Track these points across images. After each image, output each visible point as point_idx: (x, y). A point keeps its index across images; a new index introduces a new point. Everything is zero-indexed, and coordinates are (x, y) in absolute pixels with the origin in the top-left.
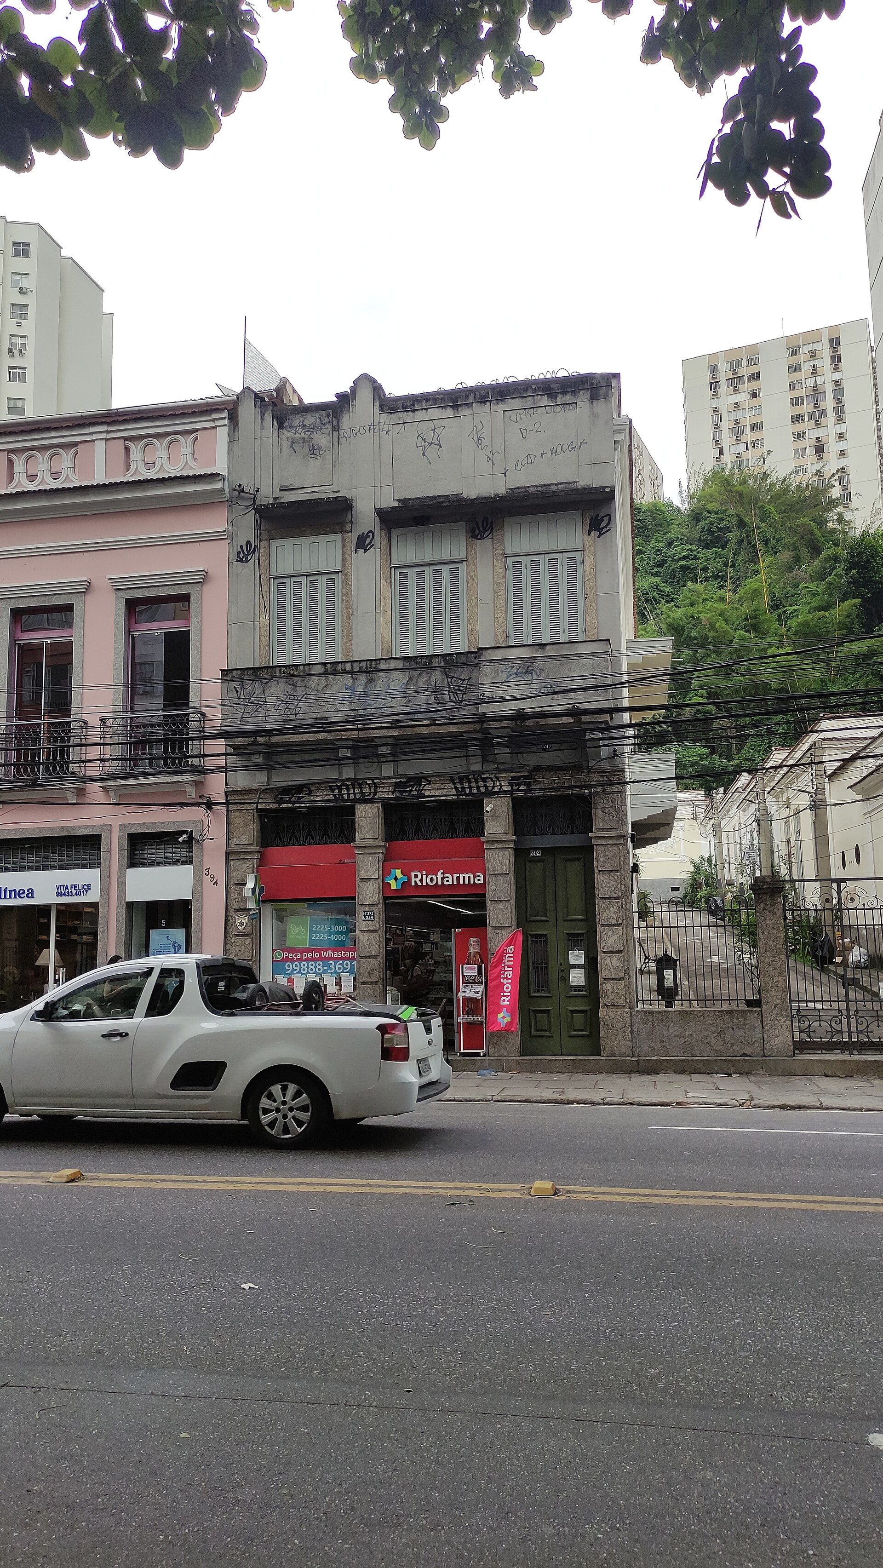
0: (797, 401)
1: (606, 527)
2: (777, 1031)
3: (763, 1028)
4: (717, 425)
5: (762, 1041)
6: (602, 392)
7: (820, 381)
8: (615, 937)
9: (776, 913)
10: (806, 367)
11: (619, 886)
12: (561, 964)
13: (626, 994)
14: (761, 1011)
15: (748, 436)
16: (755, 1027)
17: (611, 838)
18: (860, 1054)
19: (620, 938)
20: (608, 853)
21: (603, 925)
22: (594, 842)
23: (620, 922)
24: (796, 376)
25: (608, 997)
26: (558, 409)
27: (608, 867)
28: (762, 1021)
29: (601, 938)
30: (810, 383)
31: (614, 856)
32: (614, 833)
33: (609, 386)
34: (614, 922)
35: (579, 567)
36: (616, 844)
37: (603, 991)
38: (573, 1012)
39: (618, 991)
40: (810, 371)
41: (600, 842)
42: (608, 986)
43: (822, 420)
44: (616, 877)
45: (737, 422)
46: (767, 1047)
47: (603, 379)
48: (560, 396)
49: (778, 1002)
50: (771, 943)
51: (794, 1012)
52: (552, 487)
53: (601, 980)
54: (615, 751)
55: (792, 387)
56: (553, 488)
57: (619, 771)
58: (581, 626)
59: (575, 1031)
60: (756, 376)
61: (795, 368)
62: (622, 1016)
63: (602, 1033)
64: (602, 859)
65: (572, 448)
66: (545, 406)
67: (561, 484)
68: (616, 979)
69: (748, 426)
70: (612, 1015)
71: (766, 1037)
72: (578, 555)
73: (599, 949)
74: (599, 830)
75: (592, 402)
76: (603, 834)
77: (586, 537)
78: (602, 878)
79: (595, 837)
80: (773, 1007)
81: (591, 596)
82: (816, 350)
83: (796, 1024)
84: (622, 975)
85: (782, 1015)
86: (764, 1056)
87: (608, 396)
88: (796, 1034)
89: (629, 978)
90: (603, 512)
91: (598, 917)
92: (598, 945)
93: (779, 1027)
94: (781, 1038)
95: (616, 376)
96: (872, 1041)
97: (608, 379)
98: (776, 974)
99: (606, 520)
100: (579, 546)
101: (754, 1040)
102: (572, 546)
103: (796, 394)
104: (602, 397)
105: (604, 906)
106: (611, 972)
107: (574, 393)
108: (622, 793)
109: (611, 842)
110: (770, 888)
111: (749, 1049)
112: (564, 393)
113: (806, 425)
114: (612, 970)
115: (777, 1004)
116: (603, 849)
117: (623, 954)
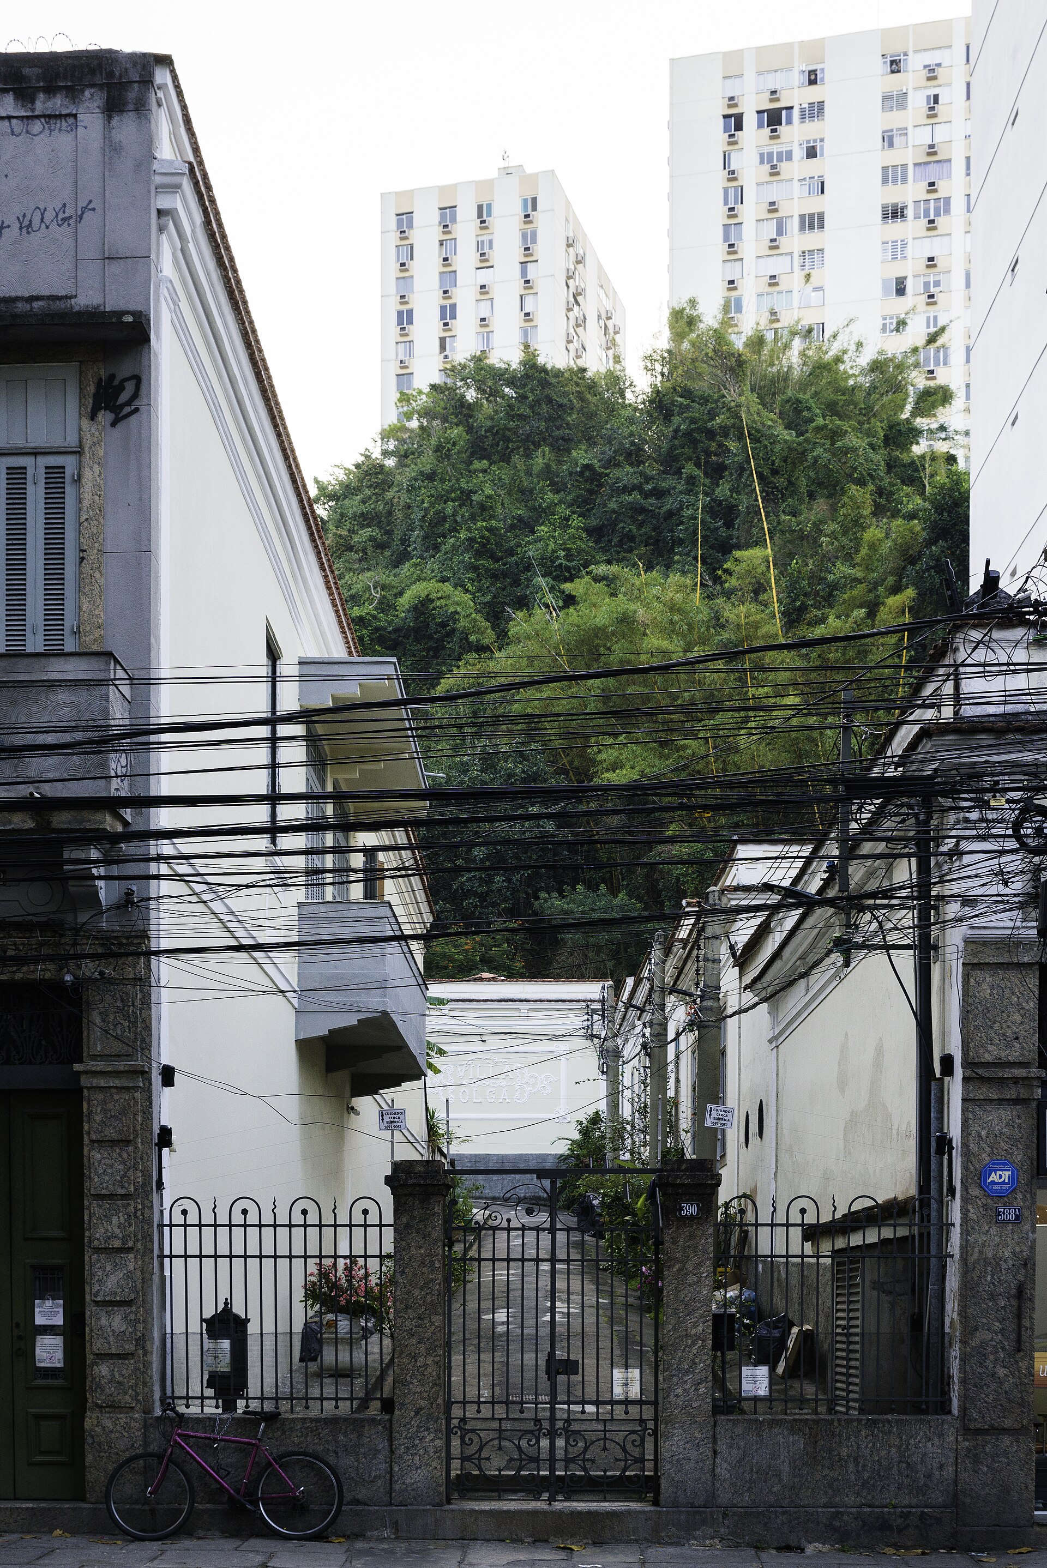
0: (890, 175)
1: (129, 403)
2: (417, 1458)
3: (392, 1452)
4: (731, 209)
5: (388, 1477)
6: (132, 95)
7: (942, 132)
8: (119, 1275)
9: (429, 1234)
10: (917, 102)
11: (131, 1173)
12: (18, 1325)
13: (137, 1384)
14: (391, 1421)
15: (795, 241)
16: (378, 1451)
17: (116, 1074)
18: (567, 1500)
19: (129, 1276)
20: (110, 1106)
21: (98, 1250)
22: (85, 1081)
23: (130, 1244)
24: (896, 119)
25: (103, 1391)
26: (37, 126)
27: (110, 1133)
28: (391, 1440)
29: (92, 1275)
30: (922, 137)
31: (123, 1112)
32: (122, 1065)
33: (147, 82)
34: (117, 1244)
35: (69, 490)
36: (127, 1089)
37: (94, 1379)
38: (39, 1417)
39: (121, 1379)
40: (925, 110)
41: (95, 1082)
42: (103, 1370)
43: (941, 221)
44: (125, 1156)
45: (773, 207)
46: (397, 1487)
47: (135, 64)
48: (41, 96)
49: (423, 1403)
50: (416, 1292)
51: (455, 1422)
52: (20, 305)
53: (90, 1358)
54: (129, 894)
55: (888, 140)
56: (21, 307)
57: (137, 937)
58: (70, 621)
59: (42, 1453)
60: (816, 110)
61: (894, 101)
62: (127, 1427)
63: (89, 1458)
64: (98, 1118)
65: (64, 220)
66: (9, 118)
67: (38, 298)
68: (119, 1356)
69: (796, 221)
70: (108, 1424)
71: (396, 1469)
72: (69, 462)
73: (88, 1297)
74: (95, 1057)
75: (110, 118)
76: (100, 1066)
77: (85, 423)
78: (98, 1156)
79: (86, 1072)
80: (413, 1414)
81: (92, 555)
82: (939, 65)
83: (456, 1442)
84: (130, 1347)
85: (428, 1429)
86: (391, 1504)
87: (143, 105)
88: (456, 1464)
89: (145, 1354)
90: (124, 370)
91: (87, 1234)
92: (87, 1289)
93: (421, 1452)
94: (423, 1472)
95: (165, 61)
96: (590, 1477)
97: (144, 67)
98: (423, 1351)
99: (130, 387)
100: (72, 441)
101: (373, 1474)
102: (57, 441)
103: (894, 157)
104: (131, 107)
105: (98, 1212)
106: (109, 1343)
107: (73, 93)
108: (144, 983)
109: (118, 1083)
110: (420, 1185)
111: (364, 1491)
112: (50, 90)
113: (912, 227)
114: (112, 1339)
115: (421, 1409)
116: (100, 1096)
117: (134, 1309)
